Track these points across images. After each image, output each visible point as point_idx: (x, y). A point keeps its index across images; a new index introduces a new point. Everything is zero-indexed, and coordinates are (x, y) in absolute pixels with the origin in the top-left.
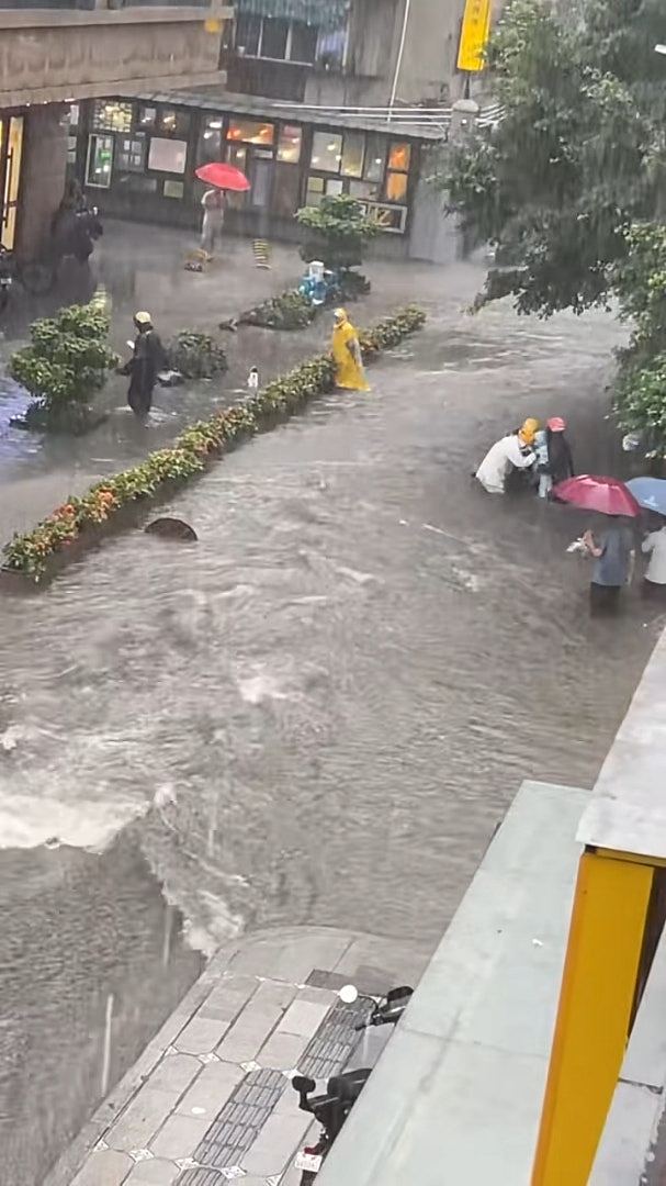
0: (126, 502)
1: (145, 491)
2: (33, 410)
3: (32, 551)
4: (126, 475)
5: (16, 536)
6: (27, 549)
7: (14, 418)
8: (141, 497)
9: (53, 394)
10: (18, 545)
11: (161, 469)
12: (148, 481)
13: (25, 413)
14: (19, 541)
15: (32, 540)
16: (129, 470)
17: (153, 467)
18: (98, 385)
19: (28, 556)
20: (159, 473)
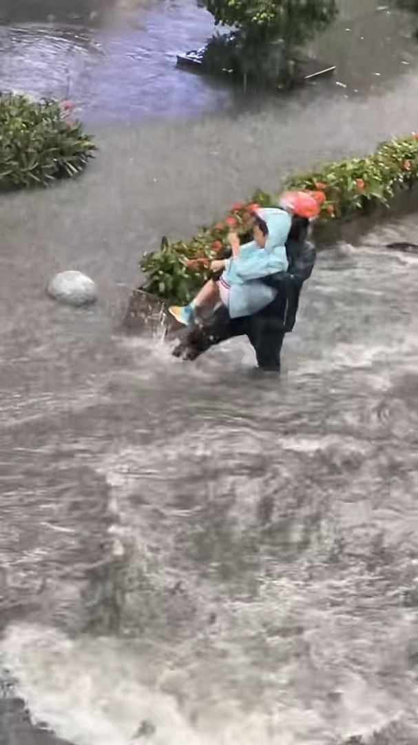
0: (344, 210)
1: (379, 196)
2: (215, 45)
3: (188, 270)
4: (350, 167)
5: (164, 241)
6: (181, 265)
7: (183, 55)
8: (369, 205)
9: (251, 25)
10: (166, 259)
11: (407, 165)
12: (385, 180)
13: (201, 49)
14: (169, 251)
15: (190, 253)
16: (356, 161)
17: (395, 166)
18: (323, 18)
19: (181, 277)
20: (404, 170)
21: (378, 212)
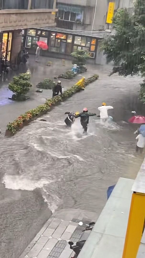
0: (33, 116)
1: (38, 113)
4: (34, 110)
5: (10, 123)
7: (9, 97)
9: (18, 92)
10: (10, 125)
12: (38, 111)
13: (12, 96)
15: (13, 124)
16: (34, 109)
17: (39, 109)
18: (28, 91)
19: (12, 127)
20: (41, 110)
21: (38, 116)
